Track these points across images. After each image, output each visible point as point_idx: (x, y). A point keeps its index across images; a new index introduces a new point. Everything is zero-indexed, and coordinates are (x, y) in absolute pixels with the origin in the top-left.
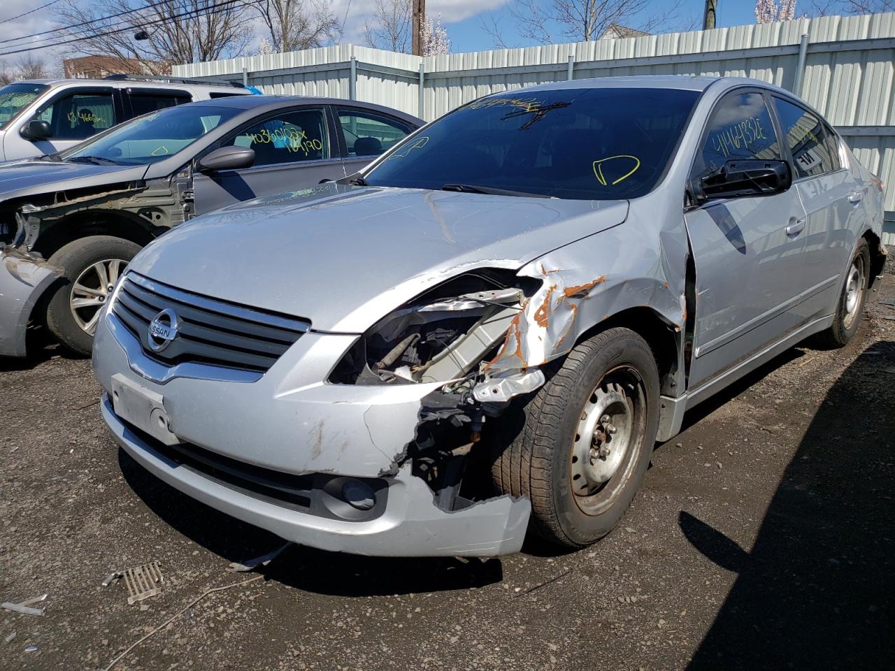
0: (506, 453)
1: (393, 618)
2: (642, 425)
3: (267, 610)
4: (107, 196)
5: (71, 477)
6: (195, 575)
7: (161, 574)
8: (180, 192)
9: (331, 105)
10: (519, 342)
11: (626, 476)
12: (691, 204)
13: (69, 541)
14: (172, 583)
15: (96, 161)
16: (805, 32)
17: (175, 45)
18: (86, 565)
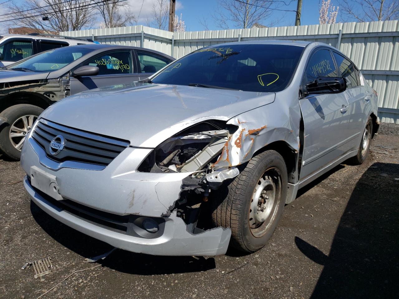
0: (219, 207)
1: (164, 286)
2: (279, 196)
3: (103, 281)
4: (29, 85)
5: (7, 217)
6: (68, 264)
7: (51, 264)
8: (64, 86)
9: (134, 50)
10: (228, 154)
11: (272, 219)
12: (302, 96)
13: (5, 247)
14: (56, 268)
15: (25, 70)
16: (341, 29)
17: (61, 24)
18: (13, 259)
